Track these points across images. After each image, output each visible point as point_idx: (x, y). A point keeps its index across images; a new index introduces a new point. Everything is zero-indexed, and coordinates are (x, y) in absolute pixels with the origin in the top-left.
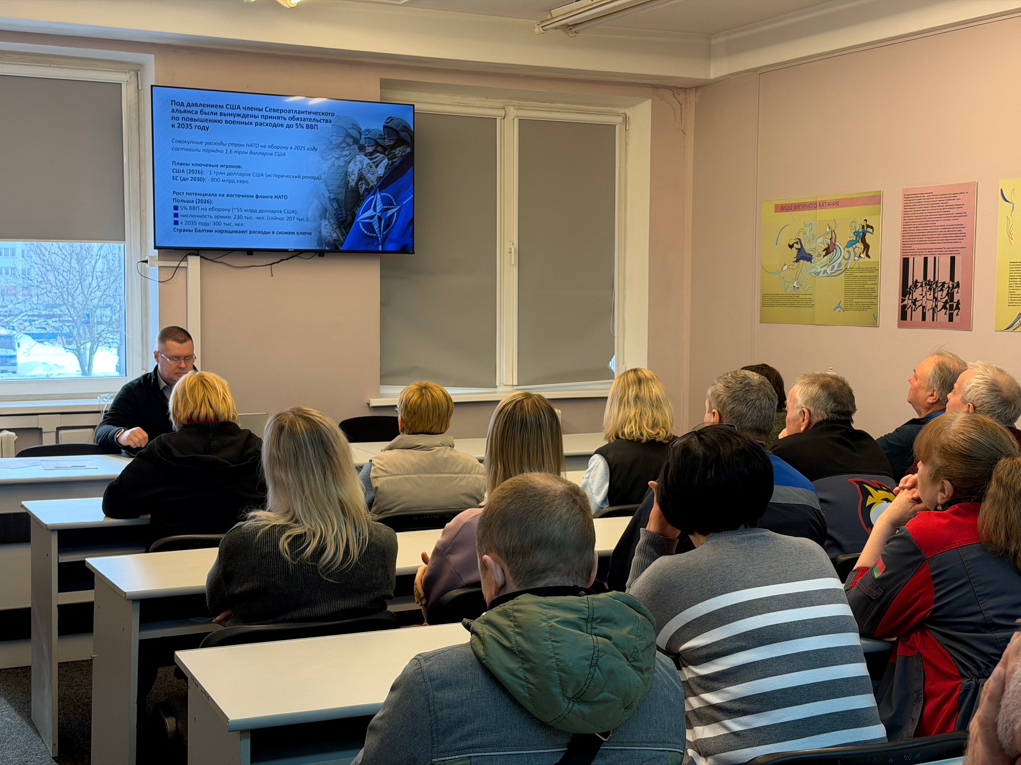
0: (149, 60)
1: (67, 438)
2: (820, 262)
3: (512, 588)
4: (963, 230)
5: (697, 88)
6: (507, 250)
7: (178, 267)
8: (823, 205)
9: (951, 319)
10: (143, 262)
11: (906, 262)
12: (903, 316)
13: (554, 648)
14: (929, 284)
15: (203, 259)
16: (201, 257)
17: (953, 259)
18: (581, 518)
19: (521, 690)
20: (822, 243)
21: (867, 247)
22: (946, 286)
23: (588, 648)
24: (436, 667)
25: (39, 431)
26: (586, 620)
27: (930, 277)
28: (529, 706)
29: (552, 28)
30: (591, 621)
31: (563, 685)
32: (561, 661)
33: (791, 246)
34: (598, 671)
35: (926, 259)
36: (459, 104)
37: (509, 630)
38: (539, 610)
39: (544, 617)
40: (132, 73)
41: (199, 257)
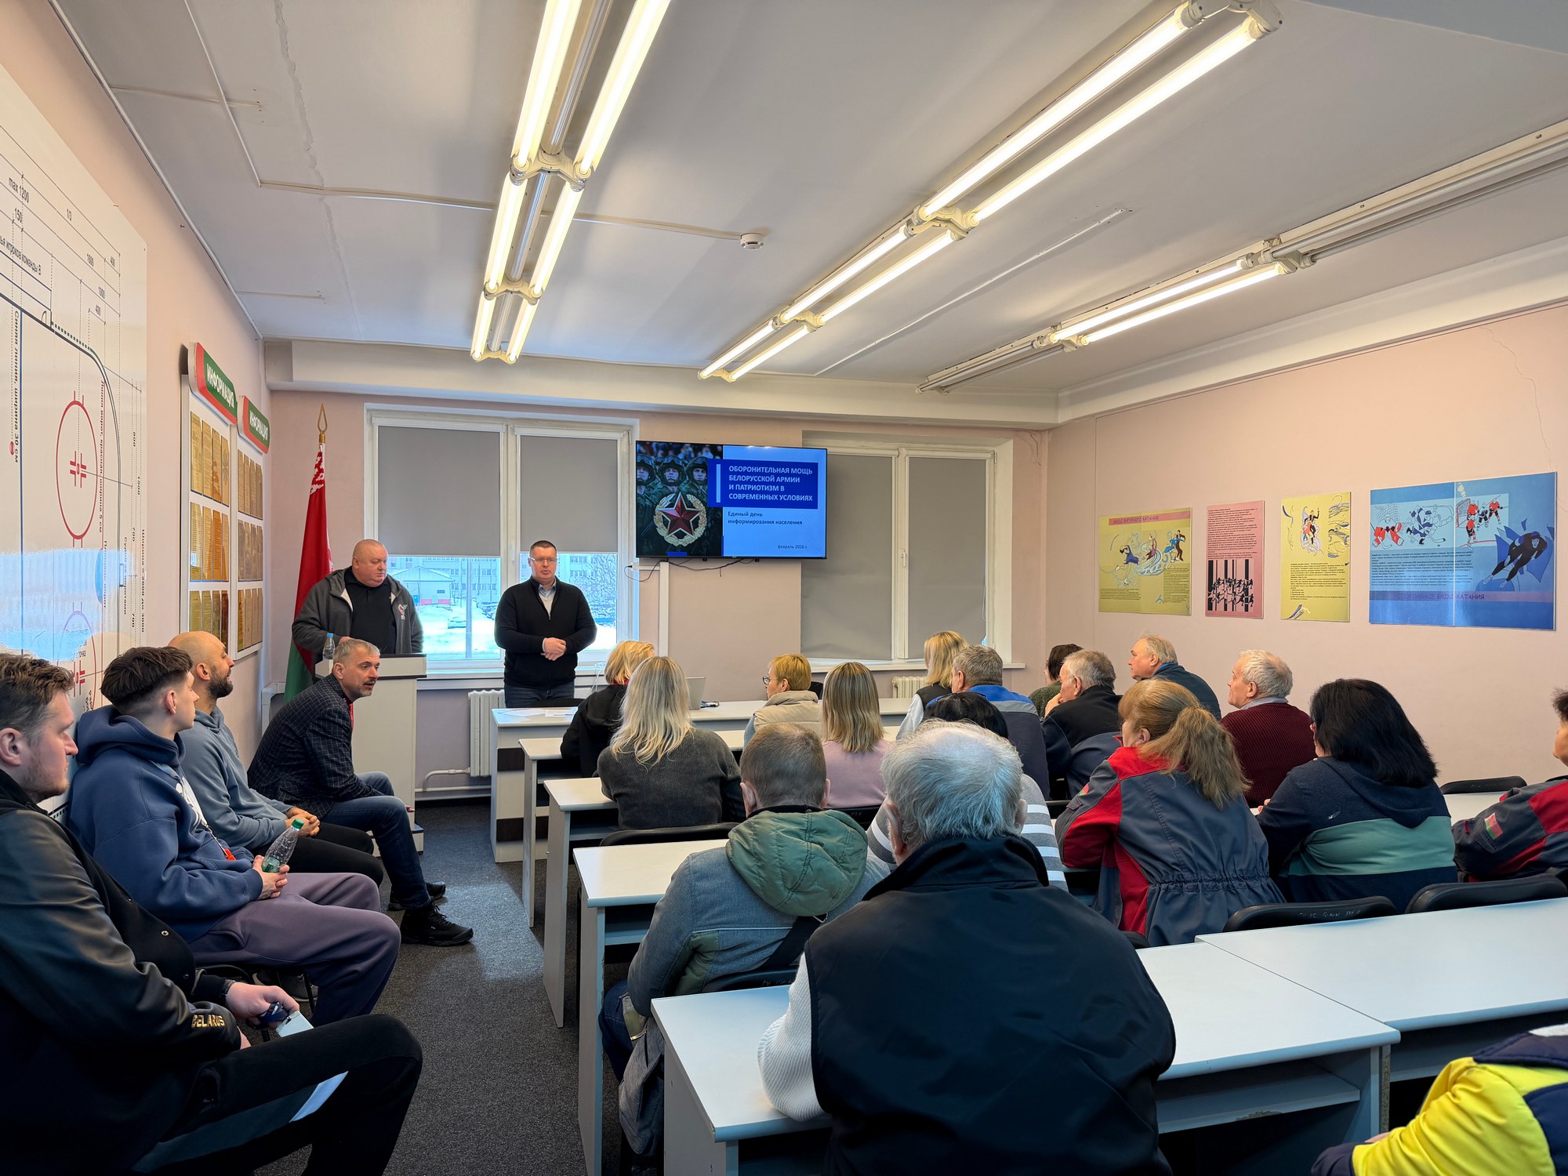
0: (636, 422)
2: (1144, 564)
3: (760, 806)
4: (1255, 539)
5: (1050, 430)
6: (900, 555)
7: (653, 570)
8: (1146, 519)
9: (1247, 610)
10: (629, 566)
11: (1211, 563)
12: (1210, 607)
13: (779, 851)
14: (1229, 581)
15: (671, 564)
17: (1247, 561)
19: (755, 881)
20: (1146, 549)
21: (1180, 552)
22: (1242, 583)
23: (803, 852)
24: (698, 863)
26: (806, 831)
27: (1230, 576)
28: (761, 893)
29: (932, 389)
30: (810, 832)
31: (784, 878)
32: (783, 861)
33: (1122, 552)
34: (810, 869)
35: (1226, 562)
36: (863, 447)
37: (750, 838)
38: (772, 822)
39: (774, 828)
40: (624, 432)
41: (668, 563)
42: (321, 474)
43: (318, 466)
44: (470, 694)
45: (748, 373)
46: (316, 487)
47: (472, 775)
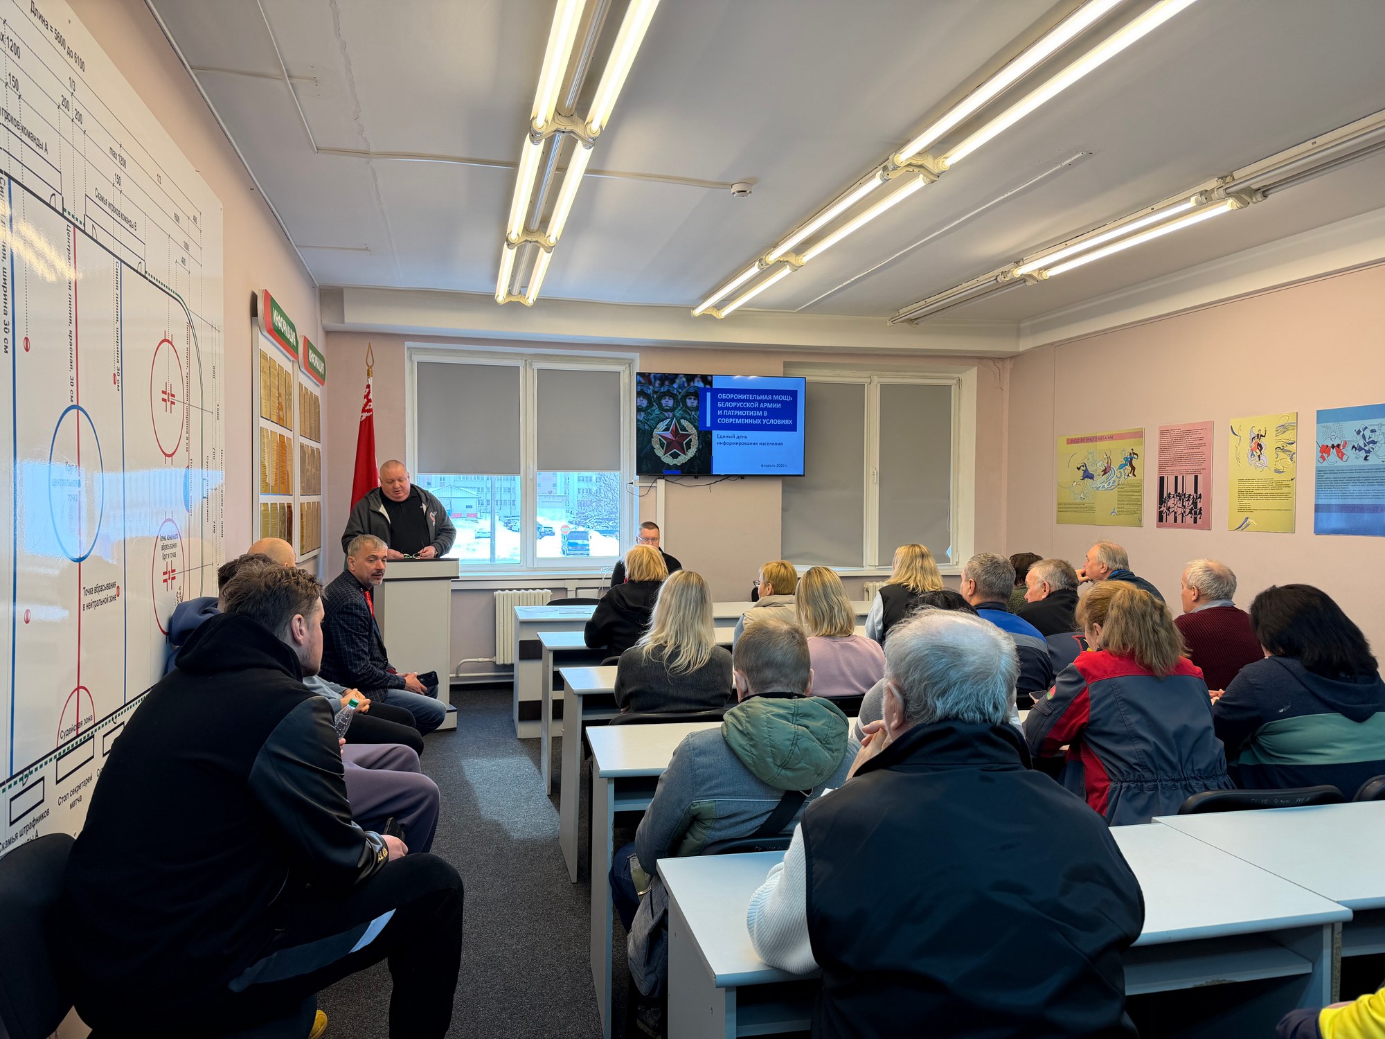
0: (636, 356)
1: (582, 594)
2: (1099, 480)
3: (751, 692)
4: (1204, 456)
5: (1011, 358)
6: (871, 473)
7: (651, 486)
8: (1101, 439)
9: (1195, 521)
10: (630, 483)
11: (1162, 479)
12: (1161, 519)
13: (769, 732)
14: (1179, 495)
16: (666, 479)
17: (1196, 477)
19: (747, 759)
20: (1101, 466)
21: (1133, 469)
22: (1192, 497)
23: (791, 733)
24: (697, 741)
25: (566, 589)
26: (793, 715)
27: (1180, 490)
28: (753, 769)
29: (900, 322)
30: (796, 715)
31: (774, 757)
32: (772, 741)
33: (1079, 469)
35: (1176, 477)
36: (839, 376)
37: (743, 720)
38: (763, 707)
39: (765, 712)
40: (627, 365)
42: (370, 404)
43: (367, 396)
44: (495, 593)
45: (736, 311)
46: (366, 415)
47: (497, 663)
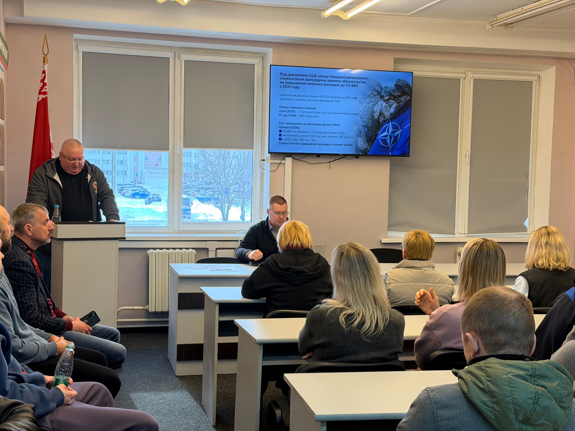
0: (269, 51)
1: (221, 254)
3: (483, 353)
6: (464, 155)
7: (280, 163)
10: (262, 160)
13: (511, 391)
15: (293, 159)
16: (292, 158)
18: (527, 315)
19: (490, 414)
23: (532, 393)
24: (438, 396)
25: (207, 250)
26: (531, 376)
30: (533, 377)
31: (516, 413)
32: (515, 399)
34: (538, 407)
36: (438, 71)
37: (482, 378)
38: (502, 367)
39: (504, 372)
40: (260, 58)
41: (291, 158)
42: (45, 87)
43: (43, 81)
44: (149, 252)
45: (361, 13)
46: (42, 96)
47: (150, 311)
